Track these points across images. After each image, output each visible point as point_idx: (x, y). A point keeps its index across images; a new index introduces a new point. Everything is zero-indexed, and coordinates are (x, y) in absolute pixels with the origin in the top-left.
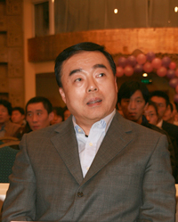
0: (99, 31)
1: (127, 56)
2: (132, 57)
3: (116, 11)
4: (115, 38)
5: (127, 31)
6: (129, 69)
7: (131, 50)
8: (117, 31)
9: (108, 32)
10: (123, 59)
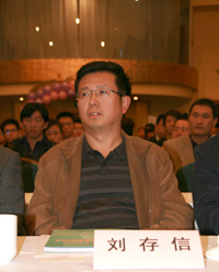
0: (36, 61)
1: (61, 82)
2: (65, 84)
3: (51, 44)
4: (49, 66)
5: (60, 61)
6: (62, 94)
7: (64, 77)
8: (52, 60)
9: (44, 61)
10: (57, 85)
